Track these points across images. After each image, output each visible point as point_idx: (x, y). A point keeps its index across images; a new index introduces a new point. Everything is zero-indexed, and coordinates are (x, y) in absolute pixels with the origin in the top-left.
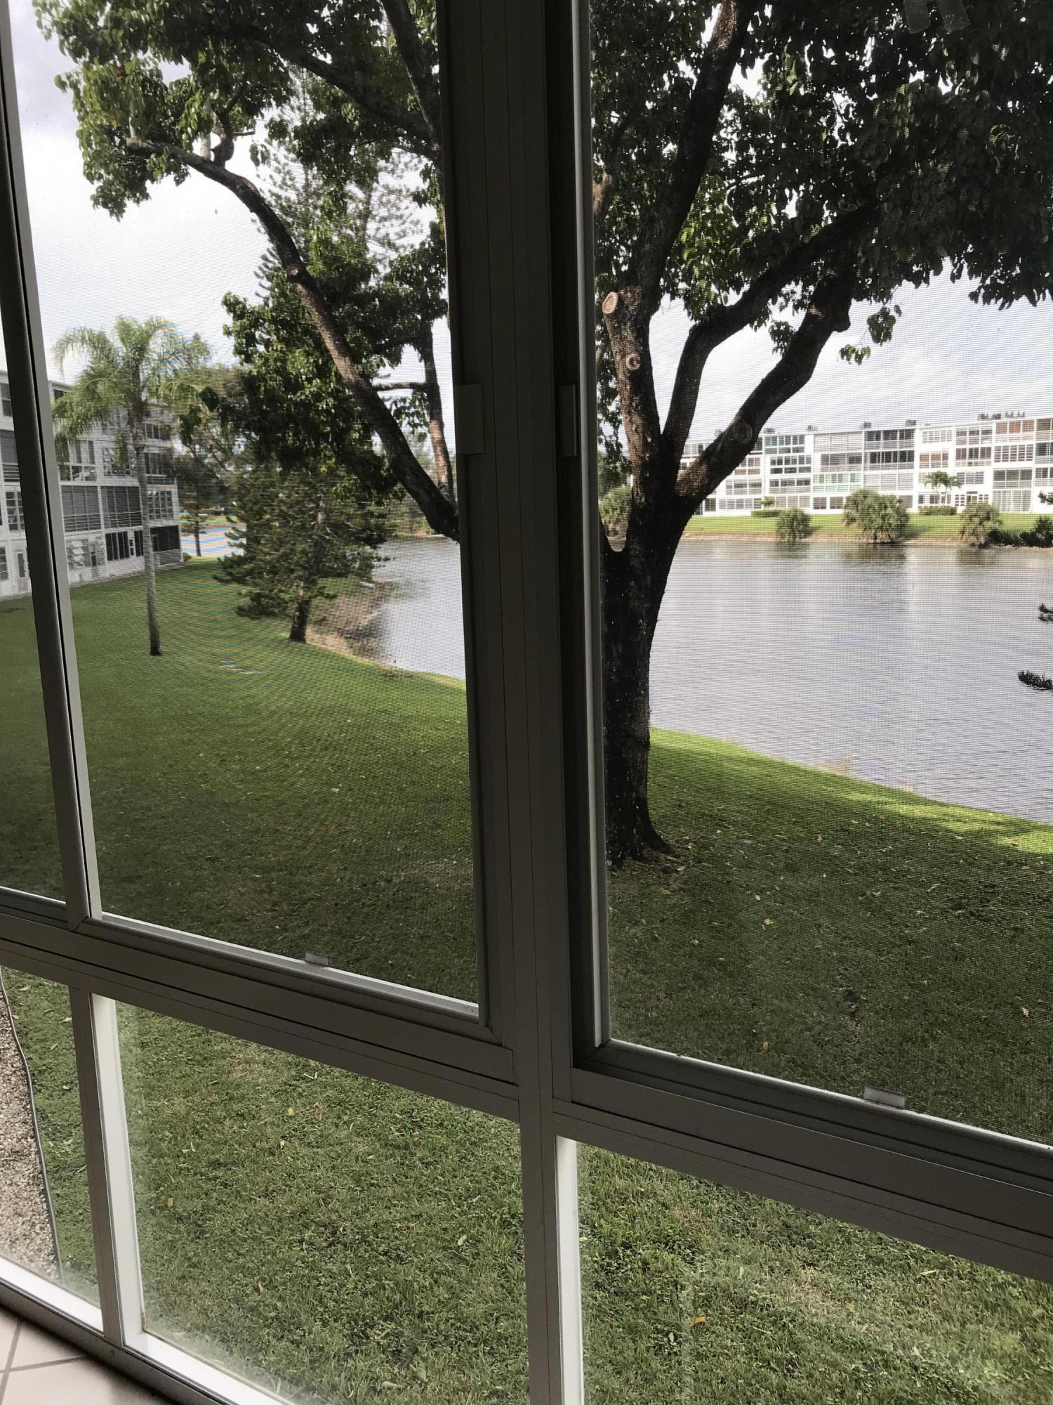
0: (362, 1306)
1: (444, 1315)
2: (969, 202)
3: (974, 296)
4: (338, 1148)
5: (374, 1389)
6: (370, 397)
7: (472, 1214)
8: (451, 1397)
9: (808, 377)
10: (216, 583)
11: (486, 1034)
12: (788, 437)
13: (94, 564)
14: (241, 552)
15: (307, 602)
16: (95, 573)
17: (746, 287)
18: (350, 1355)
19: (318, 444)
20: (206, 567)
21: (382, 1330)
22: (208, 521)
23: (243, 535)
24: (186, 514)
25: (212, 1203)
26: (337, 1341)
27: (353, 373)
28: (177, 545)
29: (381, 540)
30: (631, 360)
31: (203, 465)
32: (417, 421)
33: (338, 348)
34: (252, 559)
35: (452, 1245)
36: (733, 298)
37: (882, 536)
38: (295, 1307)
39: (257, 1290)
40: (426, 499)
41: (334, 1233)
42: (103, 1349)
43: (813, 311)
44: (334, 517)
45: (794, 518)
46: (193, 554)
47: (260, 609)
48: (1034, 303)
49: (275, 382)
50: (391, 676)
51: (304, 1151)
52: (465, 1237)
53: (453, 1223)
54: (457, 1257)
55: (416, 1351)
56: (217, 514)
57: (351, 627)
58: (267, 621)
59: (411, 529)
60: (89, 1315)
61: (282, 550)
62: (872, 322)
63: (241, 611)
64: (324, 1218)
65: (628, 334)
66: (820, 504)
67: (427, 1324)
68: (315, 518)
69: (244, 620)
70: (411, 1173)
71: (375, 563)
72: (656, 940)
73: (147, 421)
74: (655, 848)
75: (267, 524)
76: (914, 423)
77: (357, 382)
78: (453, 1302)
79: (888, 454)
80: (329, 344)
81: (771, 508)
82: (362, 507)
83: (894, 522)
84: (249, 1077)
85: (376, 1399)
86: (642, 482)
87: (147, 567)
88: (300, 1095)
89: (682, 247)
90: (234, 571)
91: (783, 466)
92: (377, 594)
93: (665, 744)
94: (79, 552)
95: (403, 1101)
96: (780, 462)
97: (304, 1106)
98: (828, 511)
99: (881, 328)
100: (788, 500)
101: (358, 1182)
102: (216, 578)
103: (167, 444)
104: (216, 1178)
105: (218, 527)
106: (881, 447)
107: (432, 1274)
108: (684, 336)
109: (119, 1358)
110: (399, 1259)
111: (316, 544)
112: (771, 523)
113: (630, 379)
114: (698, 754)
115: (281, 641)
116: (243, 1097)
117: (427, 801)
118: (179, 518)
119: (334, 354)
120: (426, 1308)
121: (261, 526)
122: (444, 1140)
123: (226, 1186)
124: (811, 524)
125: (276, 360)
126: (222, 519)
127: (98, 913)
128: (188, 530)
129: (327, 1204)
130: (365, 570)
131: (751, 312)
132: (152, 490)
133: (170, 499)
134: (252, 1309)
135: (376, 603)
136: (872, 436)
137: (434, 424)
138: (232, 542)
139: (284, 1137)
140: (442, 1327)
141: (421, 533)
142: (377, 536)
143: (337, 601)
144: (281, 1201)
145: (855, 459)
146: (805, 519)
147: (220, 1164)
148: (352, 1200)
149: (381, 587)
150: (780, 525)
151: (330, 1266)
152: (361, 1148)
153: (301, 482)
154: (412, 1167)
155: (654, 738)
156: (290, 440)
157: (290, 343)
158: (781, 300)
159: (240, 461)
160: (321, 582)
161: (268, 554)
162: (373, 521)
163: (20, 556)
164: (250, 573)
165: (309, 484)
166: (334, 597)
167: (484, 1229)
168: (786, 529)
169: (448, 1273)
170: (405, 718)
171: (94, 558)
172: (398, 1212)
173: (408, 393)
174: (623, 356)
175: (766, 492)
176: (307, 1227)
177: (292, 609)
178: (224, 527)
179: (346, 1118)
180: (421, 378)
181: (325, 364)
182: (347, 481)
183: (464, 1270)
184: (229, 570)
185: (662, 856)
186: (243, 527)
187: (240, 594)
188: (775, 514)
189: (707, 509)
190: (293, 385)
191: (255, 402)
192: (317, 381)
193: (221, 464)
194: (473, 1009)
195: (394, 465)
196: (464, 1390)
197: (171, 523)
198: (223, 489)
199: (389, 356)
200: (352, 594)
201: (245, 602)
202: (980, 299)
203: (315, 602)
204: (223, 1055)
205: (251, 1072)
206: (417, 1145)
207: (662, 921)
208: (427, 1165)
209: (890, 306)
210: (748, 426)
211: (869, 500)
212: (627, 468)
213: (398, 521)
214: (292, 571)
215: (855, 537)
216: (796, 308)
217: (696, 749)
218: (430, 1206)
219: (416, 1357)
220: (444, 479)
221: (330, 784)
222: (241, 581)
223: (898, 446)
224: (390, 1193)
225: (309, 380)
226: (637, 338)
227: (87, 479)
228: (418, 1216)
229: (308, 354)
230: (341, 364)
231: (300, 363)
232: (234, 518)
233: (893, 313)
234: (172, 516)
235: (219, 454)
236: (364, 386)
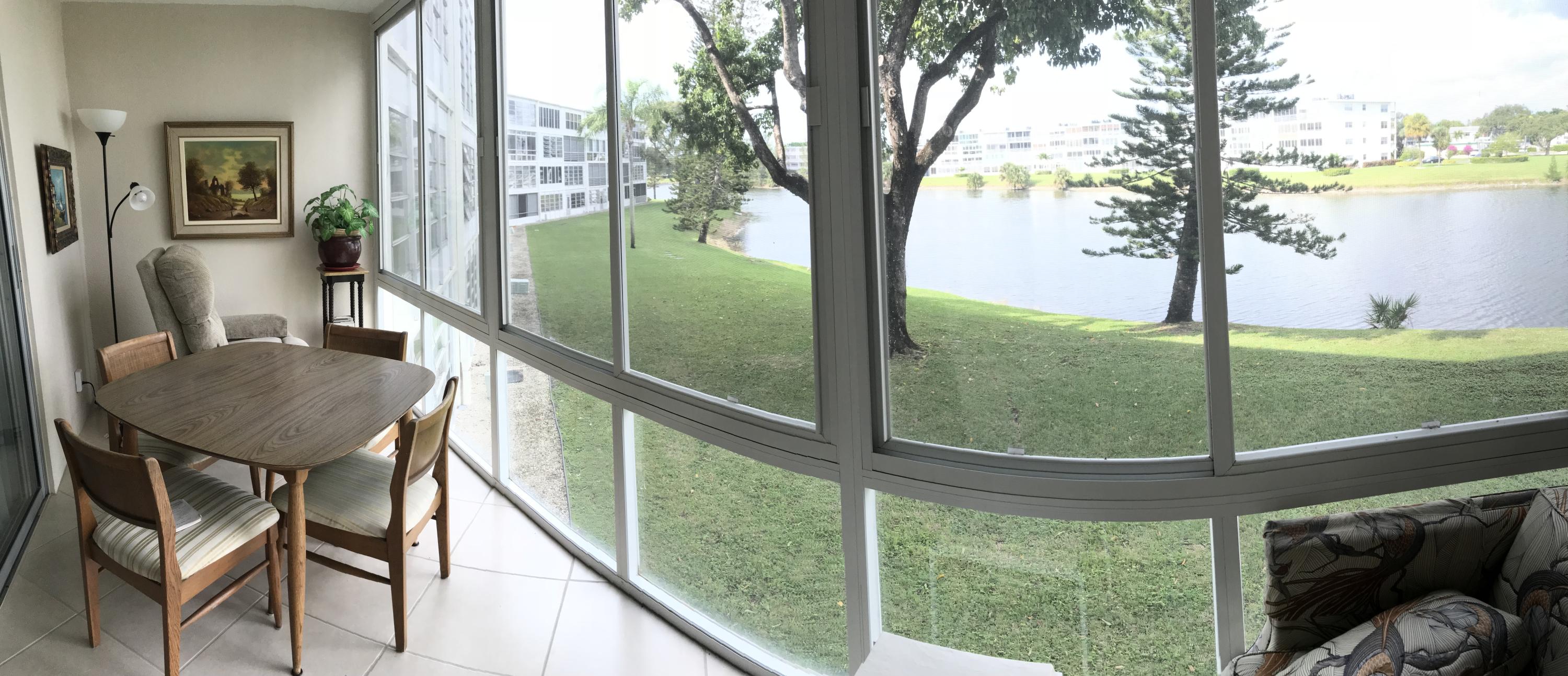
0: (734, 573)
1: (780, 580)
2: (1041, 13)
3: (1049, 63)
4: (721, 495)
5: (740, 613)
6: (744, 112)
7: (795, 531)
8: (783, 619)
9: (977, 102)
10: (664, 213)
11: (820, 437)
12: (970, 136)
13: (602, 202)
14: (676, 197)
15: (708, 223)
16: (602, 207)
17: (947, 55)
18: (727, 596)
19: (717, 139)
20: (659, 204)
21: (745, 585)
22: (660, 181)
23: (677, 188)
24: (650, 177)
25: (655, 516)
26: (721, 589)
27: (736, 100)
28: (644, 193)
29: (746, 190)
30: (891, 92)
31: (659, 152)
32: (767, 126)
33: (730, 87)
34: (681, 201)
35: (785, 546)
36: (941, 60)
37: (1018, 186)
38: (698, 570)
39: (678, 560)
40: (772, 167)
41: (719, 537)
42: (618, 581)
43: (979, 67)
44: (723, 178)
45: (975, 177)
46: (652, 198)
47: (684, 226)
48: (1074, 67)
49: (697, 107)
50: (749, 261)
51: (703, 496)
52: (791, 542)
53: (784, 536)
54: (787, 551)
55: (763, 596)
56: (665, 177)
57: (730, 236)
58: (687, 232)
59: (761, 185)
60: (610, 563)
61: (696, 196)
62: (1006, 73)
63: (675, 227)
64: (714, 529)
65: (889, 77)
66: (987, 170)
67: (770, 584)
68: (713, 178)
69: (677, 232)
70: (760, 510)
71: (743, 202)
72: (911, 393)
73: (635, 129)
74: (910, 347)
75: (689, 182)
76: (1030, 128)
77: (738, 105)
78: (784, 574)
79: (1019, 144)
80: (726, 85)
81: (964, 173)
82: (737, 172)
83: (1024, 179)
84: (675, 457)
85: (741, 618)
86: (899, 157)
87: (631, 204)
88: (702, 468)
89: (914, 30)
90: (672, 207)
91: (969, 151)
92: (744, 218)
93: (914, 295)
94: (594, 196)
95: (756, 475)
96: (967, 148)
97: (704, 474)
98: (991, 173)
99: (1010, 78)
100: (974, 168)
101: (732, 512)
102: (663, 210)
103: (643, 141)
104: (657, 504)
105: (665, 184)
106: (1015, 140)
107: (772, 560)
108: (918, 79)
109: (626, 587)
110: (754, 552)
111: (713, 192)
112: (965, 179)
113: (891, 102)
114: (932, 299)
115: (693, 243)
116: (672, 467)
117: (769, 325)
118: (646, 179)
119: (728, 90)
120: (769, 576)
121: (686, 183)
122: (779, 495)
123: (663, 508)
124: (984, 180)
125: (698, 95)
126: (667, 180)
127: (628, 369)
128: (650, 186)
129: (715, 522)
130: (736, 208)
131: (947, 69)
132: (635, 164)
133: (642, 170)
134: (675, 568)
135: (743, 223)
136: (1011, 134)
137: (776, 127)
138: (672, 192)
139: (693, 488)
140: (778, 585)
141: (766, 187)
142: (742, 188)
143: (722, 222)
144: (691, 519)
145: (1003, 147)
146: (980, 178)
147: (659, 498)
148: (729, 521)
149: (745, 214)
150: (969, 181)
151: (717, 552)
152: (734, 497)
153: (707, 160)
154: (761, 507)
155: (908, 293)
156: (703, 136)
157: (705, 87)
158: (962, 61)
159: (678, 149)
160: (715, 212)
161: (689, 197)
162: (742, 179)
163: (568, 198)
164: (680, 208)
165: (710, 161)
166: (722, 220)
167: (803, 538)
168: (971, 184)
169: (780, 559)
170: (758, 283)
171: (602, 200)
172: (753, 529)
173: (762, 111)
174: (887, 89)
175: (961, 164)
176: (704, 533)
177: (700, 226)
178: (667, 184)
179: (726, 481)
180: (770, 103)
181: (722, 96)
182: (730, 158)
183: (790, 558)
184: (671, 207)
185: (915, 351)
186: (677, 184)
187: (675, 218)
188: (966, 175)
189: (932, 173)
190: (706, 108)
191: (688, 117)
192: (718, 106)
193: (668, 152)
194: (811, 426)
195: (756, 148)
196: (791, 616)
197: (642, 182)
198: (668, 164)
199: (753, 91)
200: (731, 218)
201: (678, 223)
202: (1052, 64)
203: (711, 223)
204: (662, 445)
205: (676, 454)
206: (764, 496)
207: (915, 383)
208: (770, 507)
209: (1014, 66)
210: (949, 127)
211: (1011, 167)
212: (890, 151)
213: (754, 180)
214: (700, 206)
215: (1006, 186)
216: (971, 66)
217: (931, 296)
218: (774, 527)
219: (763, 599)
220: (781, 156)
221: (718, 315)
222: (676, 212)
223: (1023, 140)
224: (749, 519)
225: (714, 105)
226: (894, 80)
227: (601, 159)
228: (764, 532)
229: (714, 91)
230: (732, 96)
231: (710, 96)
232: (673, 179)
233: (1015, 70)
234: (643, 179)
235: (667, 146)
236: (742, 106)
